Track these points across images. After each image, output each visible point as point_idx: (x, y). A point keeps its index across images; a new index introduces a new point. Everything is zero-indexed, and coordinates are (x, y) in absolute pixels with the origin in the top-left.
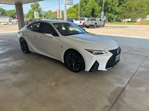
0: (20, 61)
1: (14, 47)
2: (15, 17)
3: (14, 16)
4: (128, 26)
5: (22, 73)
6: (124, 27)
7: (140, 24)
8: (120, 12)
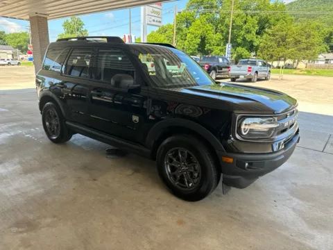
0: (41, 175)
1: (24, 126)
2: (26, 49)
3: (25, 47)
4: (285, 76)
5: (48, 226)
6: (277, 79)
7: (306, 73)
8: (262, 44)
